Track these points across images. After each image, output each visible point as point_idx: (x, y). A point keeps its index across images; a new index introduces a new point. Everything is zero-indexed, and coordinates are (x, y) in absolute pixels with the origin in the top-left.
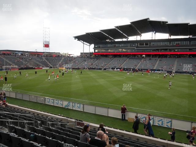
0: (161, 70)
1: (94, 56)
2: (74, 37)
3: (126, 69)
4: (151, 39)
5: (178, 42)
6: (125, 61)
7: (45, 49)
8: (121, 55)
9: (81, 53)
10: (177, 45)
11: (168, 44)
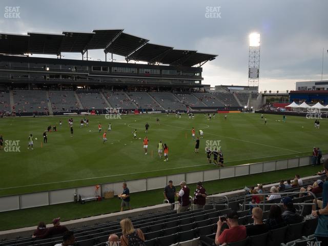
5: (147, 70)
10: (147, 74)
11: (135, 71)
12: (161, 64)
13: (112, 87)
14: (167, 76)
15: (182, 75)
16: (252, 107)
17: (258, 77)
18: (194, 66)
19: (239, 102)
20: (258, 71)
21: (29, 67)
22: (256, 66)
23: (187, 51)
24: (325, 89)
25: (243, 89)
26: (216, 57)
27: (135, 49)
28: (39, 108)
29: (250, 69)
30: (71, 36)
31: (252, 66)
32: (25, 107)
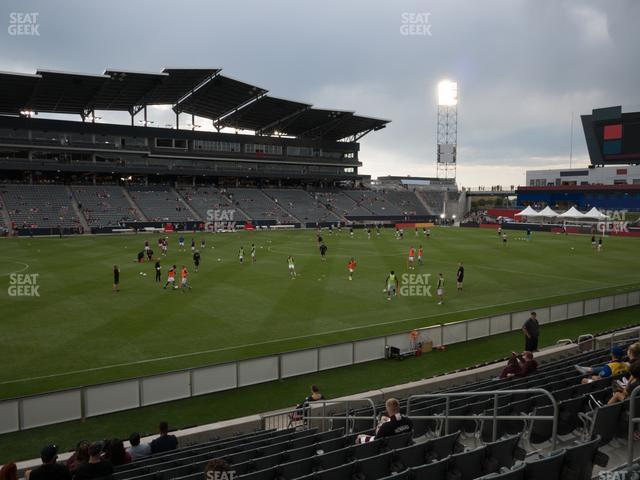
5: (259, 147)
10: (259, 154)
11: (237, 147)
12: (284, 136)
13: (194, 179)
14: (296, 158)
15: (324, 157)
16: (454, 217)
17: (454, 160)
18: (343, 140)
19: (428, 208)
20: (455, 151)
21: (30, 137)
22: (451, 140)
23: (336, 112)
24: (579, 184)
25: (427, 183)
26: (387, 125)
27: (236, 106)
28: (61, 220)
29: (439, 146)
30: (121, 79)
31: (443, 141)
32: (31, 217)
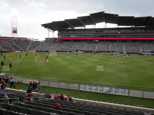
0: (115, 52)
1: (58, 41)
2: (42, 25)
3: (87, 51)
4: (104, 28)
5: (124, 31)
6: (85, 45)
7: (13, 34)
8: (81, 40)
9: (46, 38)
10: (124, 33)
11: (117, 31)
12: (134, 26)
13: (105, 40)
14: (137, 33)
21: (70, 33)
30: (81, 18)
